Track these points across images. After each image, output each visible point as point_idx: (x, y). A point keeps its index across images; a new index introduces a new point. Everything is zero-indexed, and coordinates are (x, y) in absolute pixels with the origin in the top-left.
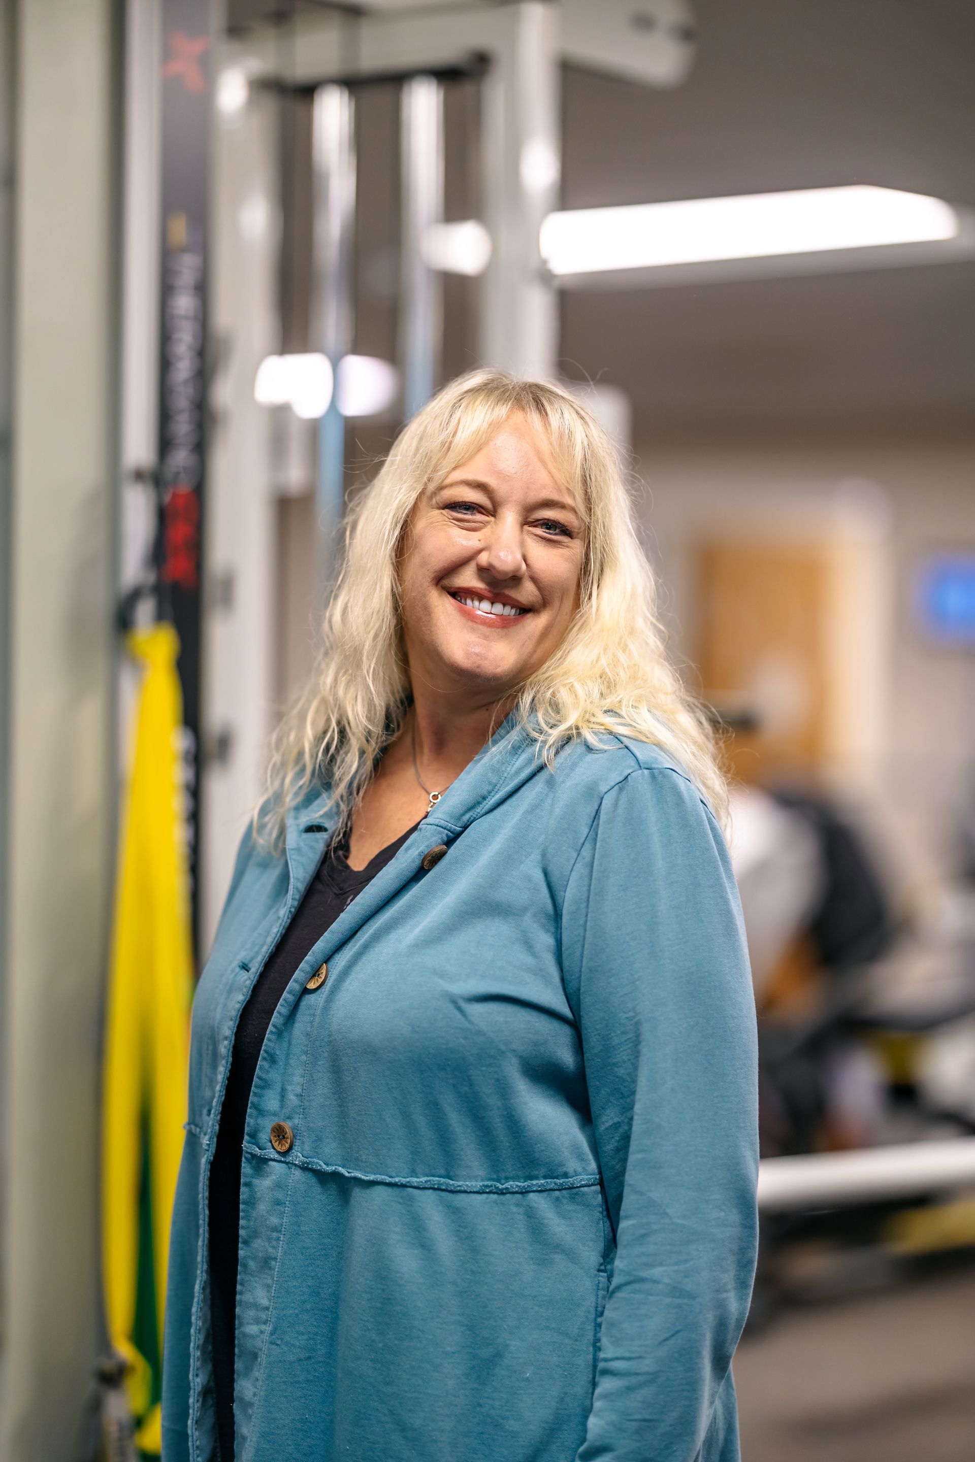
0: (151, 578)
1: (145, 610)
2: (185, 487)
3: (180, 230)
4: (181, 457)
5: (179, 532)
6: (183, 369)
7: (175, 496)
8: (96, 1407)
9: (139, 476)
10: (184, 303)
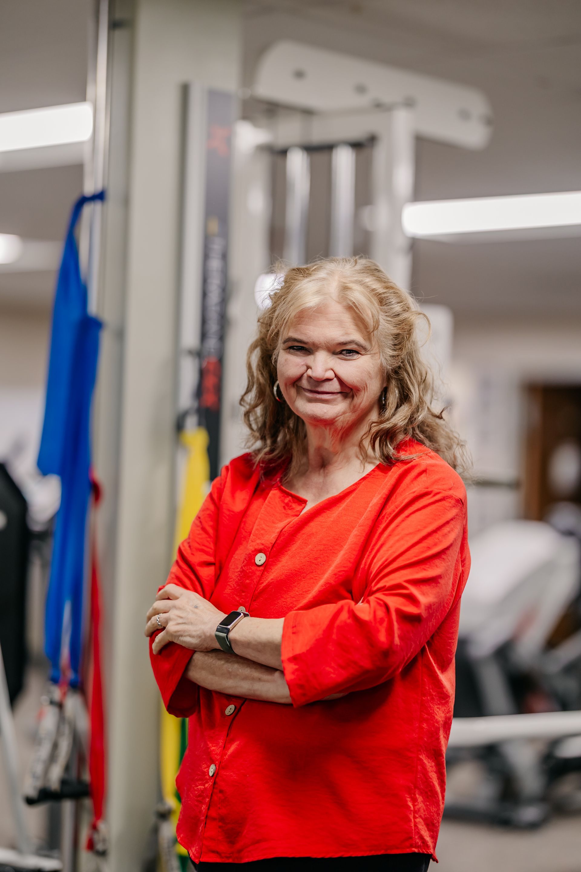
0: (196, 405)
1: (191, 422)
2: (213, 359)
3: (214, 226)
4: (212, 343)
5: (210, 381)
6: (214, 298)
7: (208, 363)
8: (156, 831)
9: (191, 352)
10: (215, 264)
